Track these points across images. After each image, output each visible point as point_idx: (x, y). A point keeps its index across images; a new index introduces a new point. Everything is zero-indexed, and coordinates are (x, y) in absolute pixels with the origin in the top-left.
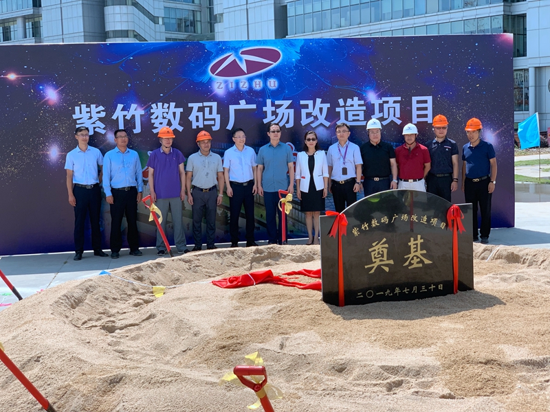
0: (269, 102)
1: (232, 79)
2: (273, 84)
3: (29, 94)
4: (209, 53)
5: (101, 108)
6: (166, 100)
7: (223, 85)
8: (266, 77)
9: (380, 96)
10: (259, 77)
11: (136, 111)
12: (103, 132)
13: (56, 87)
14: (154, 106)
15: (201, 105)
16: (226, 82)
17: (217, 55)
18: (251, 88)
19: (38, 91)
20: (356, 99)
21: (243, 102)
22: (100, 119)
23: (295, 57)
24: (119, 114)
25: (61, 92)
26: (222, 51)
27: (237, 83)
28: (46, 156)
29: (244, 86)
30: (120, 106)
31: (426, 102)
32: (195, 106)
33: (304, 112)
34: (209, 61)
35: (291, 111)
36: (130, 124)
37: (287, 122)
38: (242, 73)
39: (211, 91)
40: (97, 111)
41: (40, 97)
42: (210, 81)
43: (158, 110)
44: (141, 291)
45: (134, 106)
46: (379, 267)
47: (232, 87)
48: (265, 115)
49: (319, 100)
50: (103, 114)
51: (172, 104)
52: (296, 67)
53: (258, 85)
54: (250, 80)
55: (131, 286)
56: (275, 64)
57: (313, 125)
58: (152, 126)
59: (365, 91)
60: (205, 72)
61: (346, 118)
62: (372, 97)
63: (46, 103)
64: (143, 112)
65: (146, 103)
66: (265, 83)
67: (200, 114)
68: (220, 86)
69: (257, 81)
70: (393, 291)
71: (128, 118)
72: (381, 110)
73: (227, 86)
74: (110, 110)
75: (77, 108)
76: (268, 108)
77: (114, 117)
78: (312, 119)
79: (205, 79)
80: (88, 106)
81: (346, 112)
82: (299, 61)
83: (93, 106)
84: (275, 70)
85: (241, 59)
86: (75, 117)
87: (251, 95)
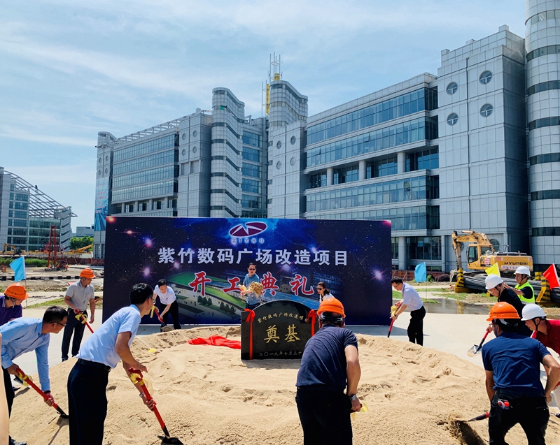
0: (259, 250)
1: (241, 238)
2: (262, 241)
3: (137, 241)
4: (230, 224)
5: (173, 250)
6: (206, 247)
7: (236, 241)
8: (258, 237)
9: (318, 250)
10: (255, 237)
11: (190, 252)
12: (173, 262)
13: (151, 238)
14: (200, 249)
15: (224, 250)
16: (238, 239)
17: (234, 225)
18: (250, 242)
19: (142, 240)
20: (305, 250)
21: (246, 249)
22: (172, 255)
23: (274, 227)
24: (181, 253)
25: (153, 241)
26: (237, 223)
27: (243, 240)
28: (143, 273)
29: (247, 241)
30: (182, 249)
31: (343, 254)
32: (221, 250)
33: (277, 256)
34: (230, 228)
35: (271, 255)
36: (186, 258)
37: (268, 261)
38: (246, 235)
39: (230, 243)
40: (171, 251)
41: (143, 243)
42: (230, 238)
43: (201, 251)
44: (164, 346)
45: (189, 249)
46: (271, 339)
47: (240, 241)
48: (257, 257)
49: (285, 250)
50: (173, 253)
51: (209, 249)
52: (274, 233)
53: (254, 241)
54: (250, 238)
55: (159, 343)
56: (263, 231)
57: (282, 263)
58: (198, 260)
59: (311, 247)
60: (227, 233)
61: (300, 261)
62: (314, 250)
63: (146, 246)
64: (194, 253)
65: (196, 248)
66: (258, 240)
67: (223, 255)
68: (234, 240)
69: (254, 239)
70: (278, 353)
71: (186, 255)
72: (319, 257)
73: (238, 241)
74: (177, 251)
75: (161, 249)
76: (259, 253)
77: (179, 255)
78: (281, 260)
79: (227, 237)
80: (166, 249)
81: (300, 257)
82: (276, 230)
83: (169, 249)
84: (263, 233)
85: (246, 228)
86: (159, 254)
87: (251, 246)
